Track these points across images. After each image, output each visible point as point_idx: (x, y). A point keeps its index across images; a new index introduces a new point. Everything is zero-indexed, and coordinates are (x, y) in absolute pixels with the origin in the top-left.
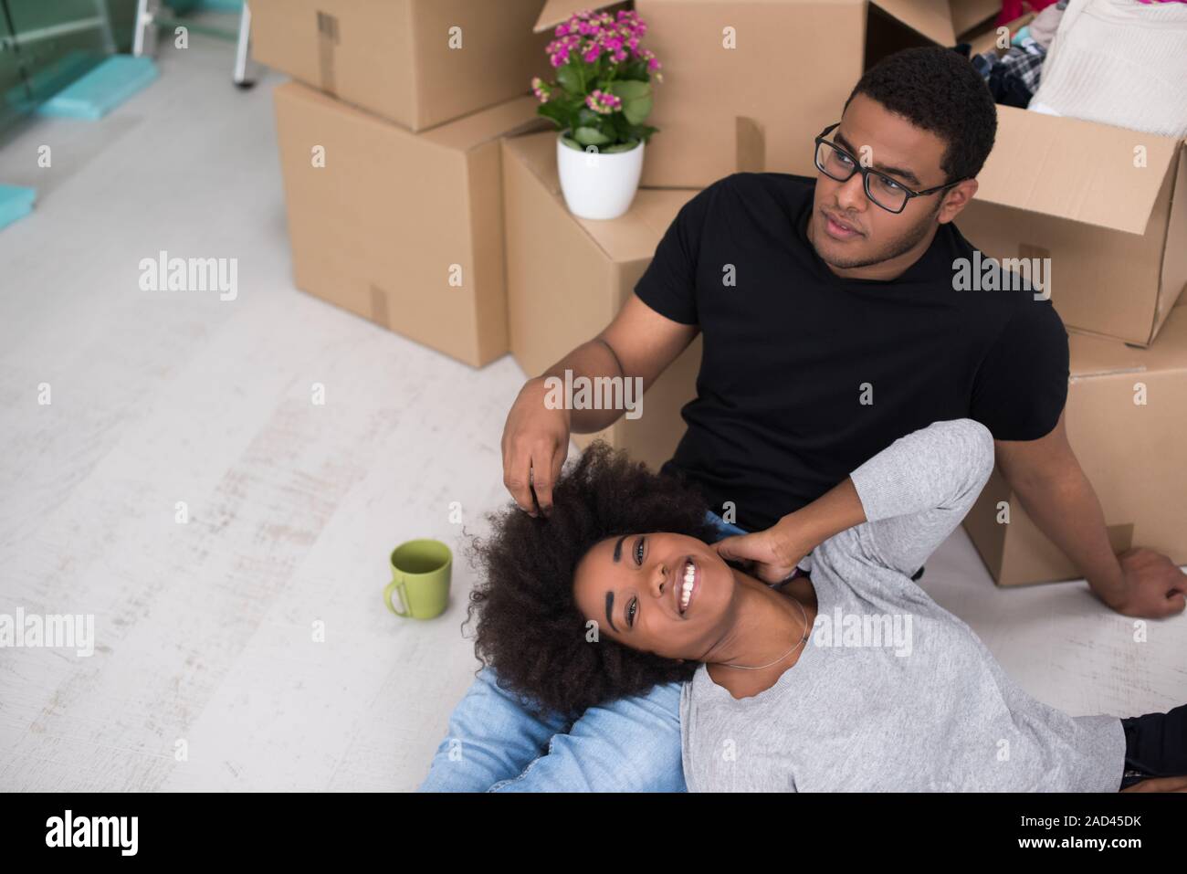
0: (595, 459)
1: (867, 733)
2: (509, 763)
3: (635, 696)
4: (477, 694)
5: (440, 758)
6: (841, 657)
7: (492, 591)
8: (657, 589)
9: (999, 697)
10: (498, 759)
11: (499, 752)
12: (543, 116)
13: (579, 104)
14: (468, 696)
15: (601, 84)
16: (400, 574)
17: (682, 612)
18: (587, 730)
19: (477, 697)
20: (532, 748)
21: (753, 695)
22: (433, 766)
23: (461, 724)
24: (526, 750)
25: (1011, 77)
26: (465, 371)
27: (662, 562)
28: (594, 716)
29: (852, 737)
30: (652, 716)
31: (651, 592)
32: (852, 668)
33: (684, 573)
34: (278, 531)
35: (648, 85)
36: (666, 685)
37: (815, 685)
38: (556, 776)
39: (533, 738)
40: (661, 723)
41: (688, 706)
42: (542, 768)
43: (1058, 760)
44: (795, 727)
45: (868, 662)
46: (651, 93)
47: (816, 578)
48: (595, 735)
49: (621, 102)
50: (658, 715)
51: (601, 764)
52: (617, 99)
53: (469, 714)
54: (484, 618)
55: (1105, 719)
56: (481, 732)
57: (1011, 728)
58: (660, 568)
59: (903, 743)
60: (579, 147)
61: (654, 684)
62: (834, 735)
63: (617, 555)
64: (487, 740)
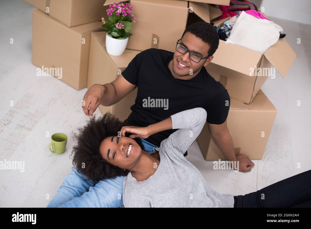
0: (107, 117)
1: (170, 193)
2: (78, 193)
3: (112, 178)
4: (71, 174)
5: (60, 190)
6: (165, 174)
7: (79, 147)
8: (122, 150)
9: (203, 187)
10: (75, 192)
11: (76, 190)
12: (104, 28)
13: (113, 26)
14: (69, 174)
15: (119, 21)
16: (54, 141)
17: (127, 156)
18: (99, 186)
19: (72, 175)
20: (84, 189)
21: (142, 181)
22: (58, 192)
23: (67, 181)
24: (83, 190)
25: (223, 33)
26: (75, 90)
27: (123, 143)
28: (101, 183)
29: (166, 194)
30: (116, 184)
31: (120, 150)
32: (168, 177)
33: (129, 146)
34: (22, 127)
35: (131, 23)
36: (120, 177)
37: (158, 180)
38: (90, 197)
39: (85, 187)
40: (118, 186)
41: (125, 182)
42: (87, 195)
43: (217, 204)
44: (152, 190)
45: (172, 176)
46: (132, 25)
47: (160, 153)
48: (101, 188)
49: (124, 26)
50: (118, 184)
51: (102, 195)
52: (123, 26)
53: (69, 179)
54: (76, 154)
55: (229, 195)
56: (72, 184)
57: (205, 196)
58: (123, 144)
59: (179, 196)
60: (112, 37)
61: (117, 176)
62: (161, 193)
63: (112, 140)
64: (73, 186)
